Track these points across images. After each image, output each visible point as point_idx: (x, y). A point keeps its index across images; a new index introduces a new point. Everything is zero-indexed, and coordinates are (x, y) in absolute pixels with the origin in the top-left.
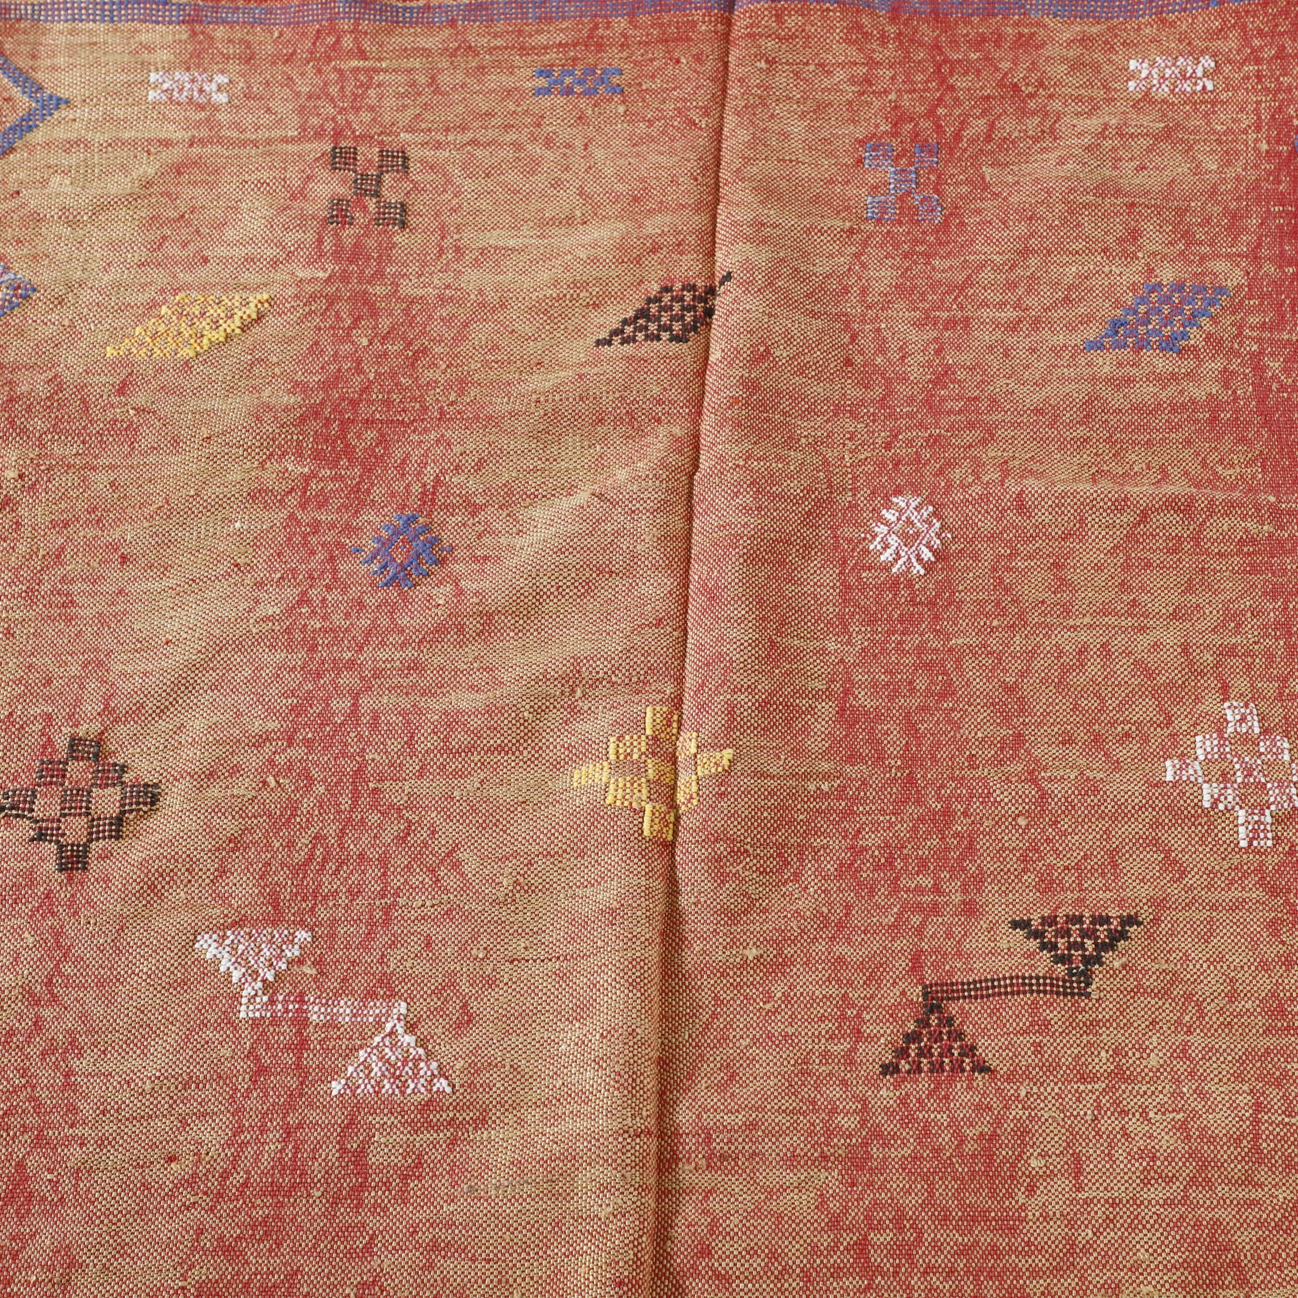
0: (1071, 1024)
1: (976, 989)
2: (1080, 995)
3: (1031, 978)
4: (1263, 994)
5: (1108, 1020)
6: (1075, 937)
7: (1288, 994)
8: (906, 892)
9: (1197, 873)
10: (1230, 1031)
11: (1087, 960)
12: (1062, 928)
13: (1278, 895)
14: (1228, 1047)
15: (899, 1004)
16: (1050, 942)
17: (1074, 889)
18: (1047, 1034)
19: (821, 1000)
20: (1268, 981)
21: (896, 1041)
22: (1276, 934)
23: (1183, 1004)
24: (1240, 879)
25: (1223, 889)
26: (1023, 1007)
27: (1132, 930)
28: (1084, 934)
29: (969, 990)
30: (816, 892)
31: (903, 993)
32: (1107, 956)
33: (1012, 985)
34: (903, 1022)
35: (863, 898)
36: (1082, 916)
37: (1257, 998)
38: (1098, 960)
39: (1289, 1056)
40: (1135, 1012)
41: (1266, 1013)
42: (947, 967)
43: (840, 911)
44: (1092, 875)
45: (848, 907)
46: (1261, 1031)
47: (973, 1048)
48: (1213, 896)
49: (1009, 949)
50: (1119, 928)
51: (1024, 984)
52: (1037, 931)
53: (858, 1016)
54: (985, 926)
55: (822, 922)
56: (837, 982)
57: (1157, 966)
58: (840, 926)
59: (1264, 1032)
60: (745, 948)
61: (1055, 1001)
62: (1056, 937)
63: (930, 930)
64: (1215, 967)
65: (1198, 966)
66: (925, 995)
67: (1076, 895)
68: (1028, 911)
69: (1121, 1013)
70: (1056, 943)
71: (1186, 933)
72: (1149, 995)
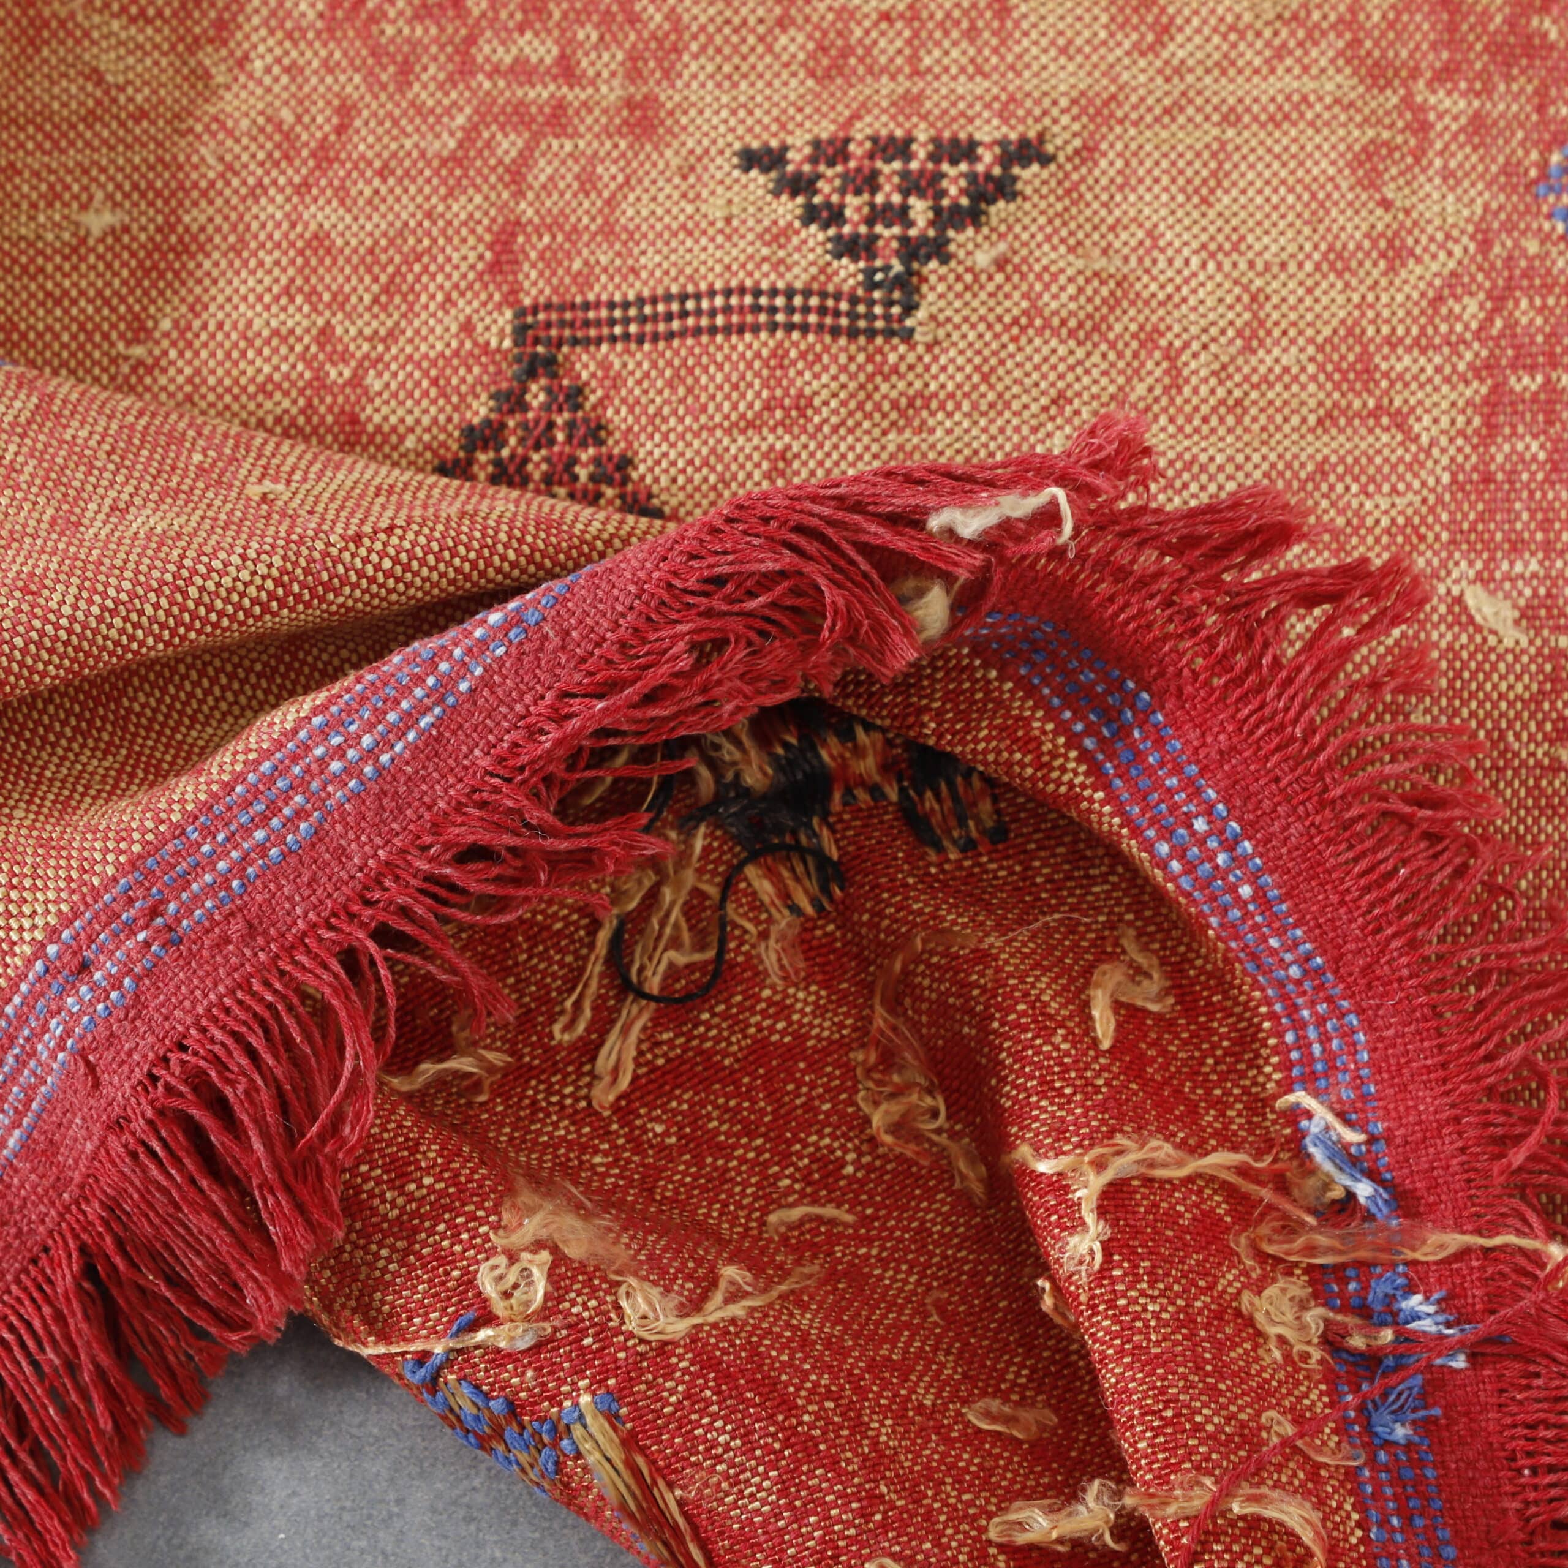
0: (860, 406)
1: (643, 320)
2: (889, 334)
3: (774, 292)
4: (1327, 332)
5: (951, 396)
6: (888, 194)
7: (1385, 330)
8: (489, 76)
9: (1198, 31)
10: (1239, 421)
11: (911, 250)
12: (858, 170)
13: (1389, 83)
14: (1231, 459)
15: (456, 353)
16: (828, 205)
17: (900, 70)
18: (804, 430)
19: (268, 342)
20: (1341, 299)
21: (443, 444)
22: (1371, 182)
23: (1135, 355)
24: (1301, 44)
25: (1257, 71)
26: (749, 366)
27: (1026, 174)
28: (911, 185)
29: (626, 321)
30: (268, 70)
31: (467, 327)
32: (960, 239)
33: (727, 310)
34: (462, 398)
35: (384, 87)
36: (909, 140)
37: (1311, 341)
38: (939, 250)
39: (1372, 479)
40: (1017, 373)
41: (1329, 377)
42: (577, 265)
43: (324, 121)
44: (946, 33)
45: (346, 111)
46: (1312, 420)
47: (625, 463)
48: (1230, 90)
49: (728, 220)
50: (997, 171)
51: (756, 309)
52: (798, 176)
53: (356, 381)
54: (675, 162)
55: (278, 146)
56: (308, 299)
57: (1080, 264)
58: (324, 156)
59: (1320, 422)
60: (84, 207)
61: (826, 349)
62: (843, 192)
63: (542, 171)
64: (1219, 266)
65: (1178, 263)
66: (521, 332)
67: (904, 84)
68: (783, 127)
69: (985, 378)
70: (842, 206)
71: (1157, 181)
72: (1056, 333)
